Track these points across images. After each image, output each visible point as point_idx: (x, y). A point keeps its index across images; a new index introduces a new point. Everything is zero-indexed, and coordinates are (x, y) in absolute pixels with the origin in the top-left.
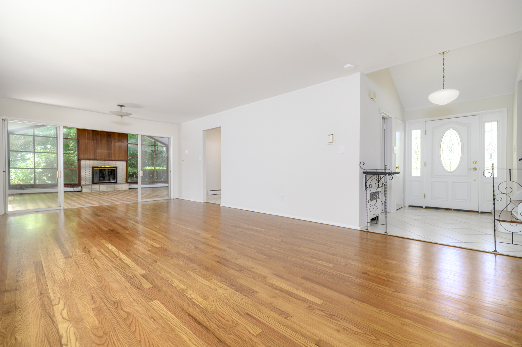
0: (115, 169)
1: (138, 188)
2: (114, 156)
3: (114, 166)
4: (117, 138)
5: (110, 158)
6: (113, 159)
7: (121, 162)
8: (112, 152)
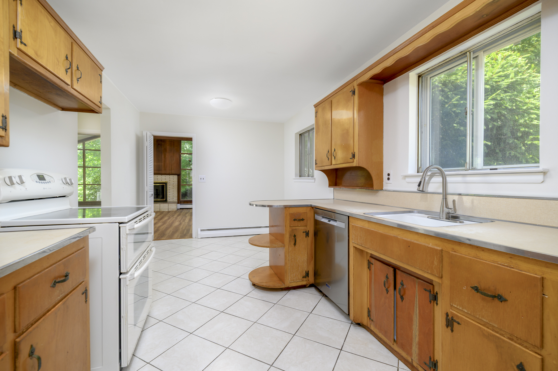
0: (165, 184)
1: (192, 208)
2: (165, 170)
3: (164, 181)
4: (168, 147)
5: (161, 172)
6: (163, 172)
7: (171, 176)
8: (163, 164)
